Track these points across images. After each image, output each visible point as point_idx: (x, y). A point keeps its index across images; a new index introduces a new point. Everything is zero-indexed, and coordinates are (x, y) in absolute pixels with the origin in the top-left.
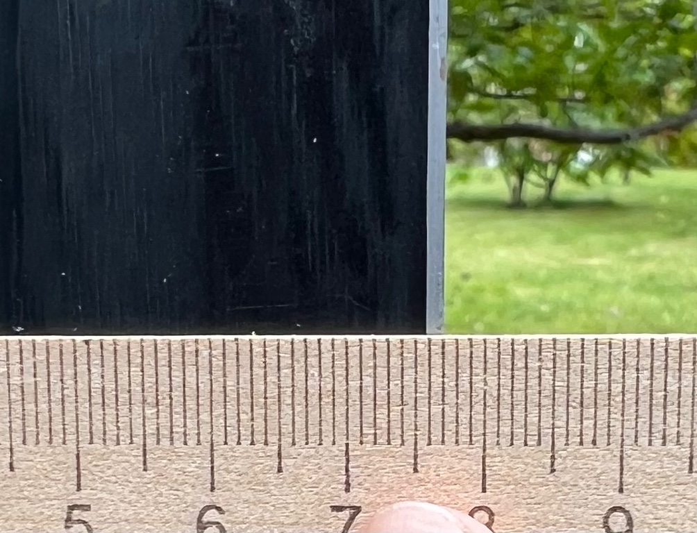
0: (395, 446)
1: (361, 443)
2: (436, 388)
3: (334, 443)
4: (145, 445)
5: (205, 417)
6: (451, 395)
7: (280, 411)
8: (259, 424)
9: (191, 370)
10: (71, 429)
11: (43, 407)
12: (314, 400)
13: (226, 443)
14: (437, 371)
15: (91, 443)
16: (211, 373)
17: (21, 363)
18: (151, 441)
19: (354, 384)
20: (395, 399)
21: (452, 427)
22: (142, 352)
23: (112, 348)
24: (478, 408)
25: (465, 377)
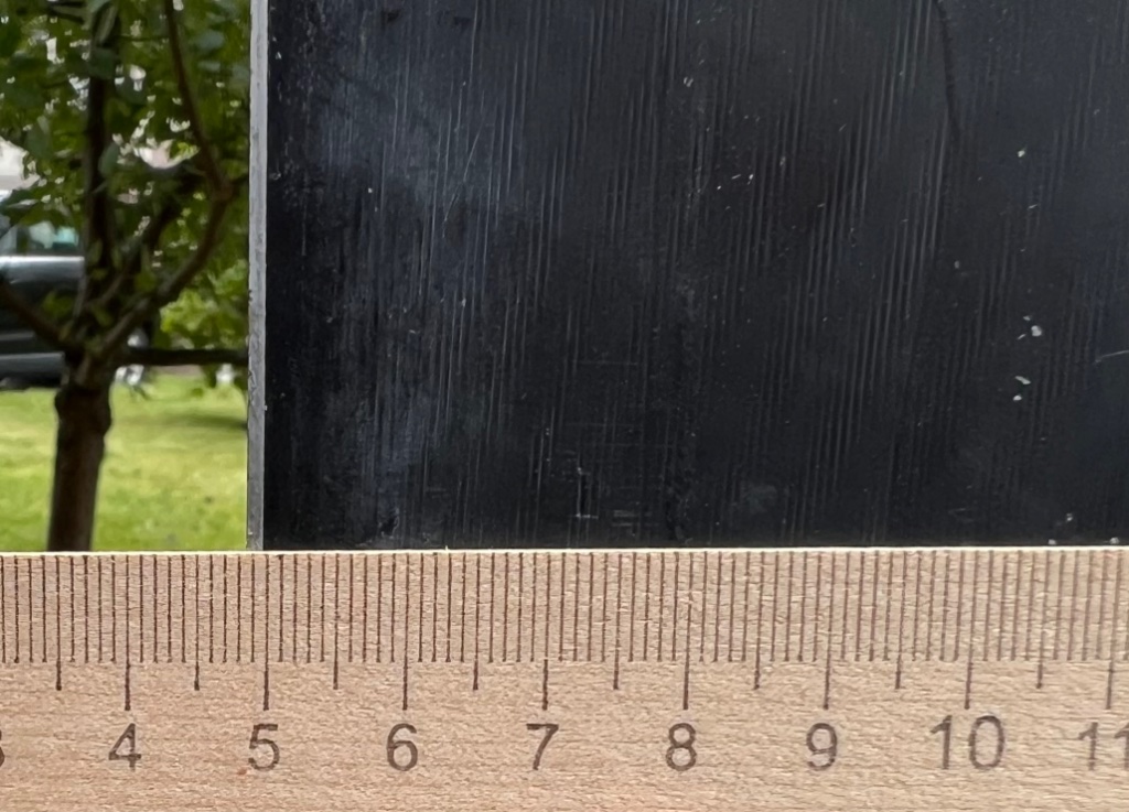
0: (595, 663)
1: (561, 659)
2: (640, 603)
3: (532, 660)
4: (336, 663)
5: (400, 633)
6: (654, 610)
7: (477, 626)
8: (456, 642)
9: (387, 586)
10: (260, 646)
11: (232, 623)
12: (513, 615)
13: (420, 660)
14: (641, 585)
15: (281, 660)
16: (407, 588)
17: (211, 579)
18: (342, 659)
19: (556, 599)
20: (597, 614)
21: (655, 642)
22: (338, 568)
23: (306, 563)
24: (683, 623)
25: (669, 590)
